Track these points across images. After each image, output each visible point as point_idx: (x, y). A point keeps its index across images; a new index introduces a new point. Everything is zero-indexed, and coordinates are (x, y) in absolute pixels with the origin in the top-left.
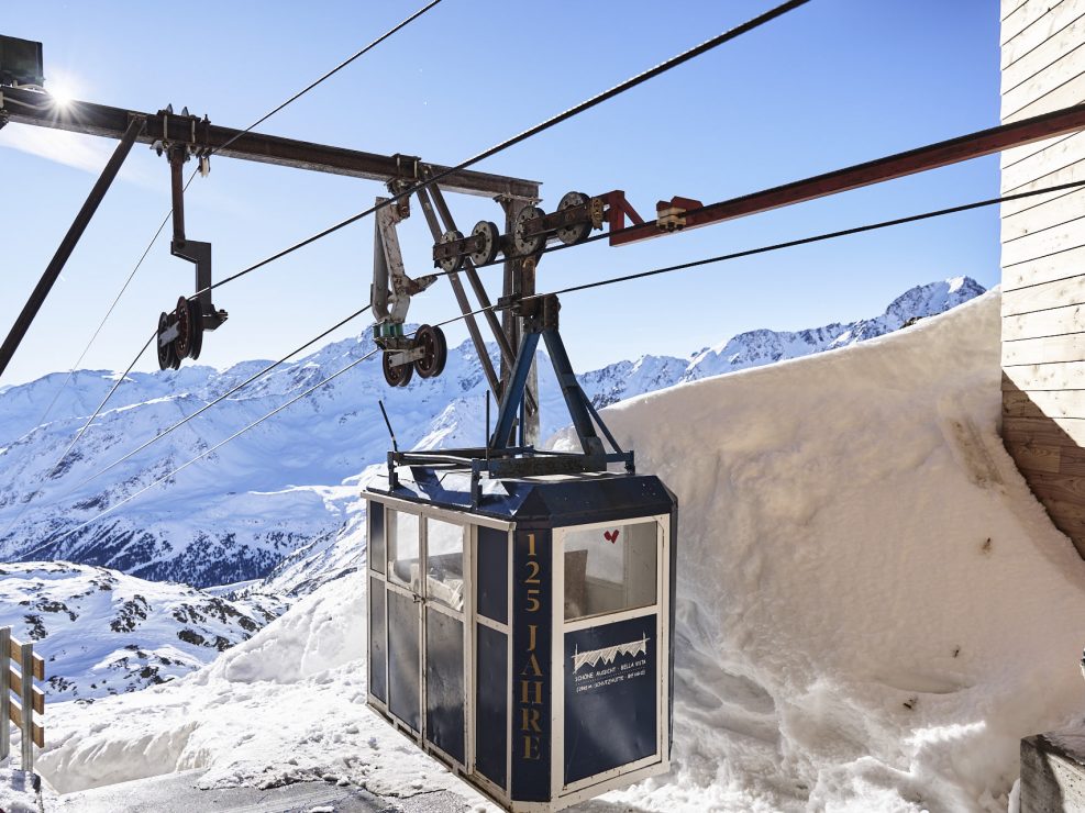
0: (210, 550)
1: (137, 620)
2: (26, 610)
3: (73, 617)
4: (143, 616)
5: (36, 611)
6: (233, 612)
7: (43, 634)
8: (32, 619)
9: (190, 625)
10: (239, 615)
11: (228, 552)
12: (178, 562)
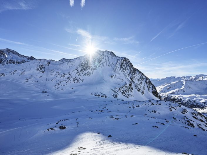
0: (191, 102)
1: (185, 113)
2: (169, 107)
3: (176, 110)
4: (187, 112)
5: (171, 108)
6: (203, 116)
7: (172, 111)
8: (170, 109)
9: (195, 116)
10: (204, 117)
11: (194, 103)
12: (185, 103)
